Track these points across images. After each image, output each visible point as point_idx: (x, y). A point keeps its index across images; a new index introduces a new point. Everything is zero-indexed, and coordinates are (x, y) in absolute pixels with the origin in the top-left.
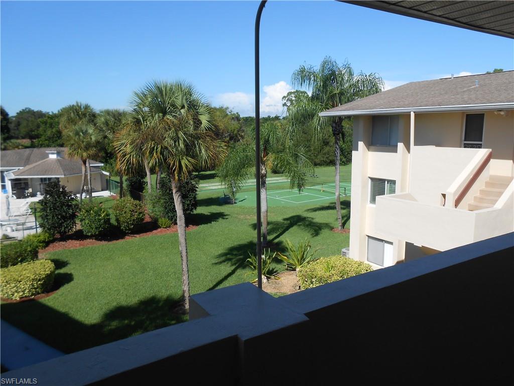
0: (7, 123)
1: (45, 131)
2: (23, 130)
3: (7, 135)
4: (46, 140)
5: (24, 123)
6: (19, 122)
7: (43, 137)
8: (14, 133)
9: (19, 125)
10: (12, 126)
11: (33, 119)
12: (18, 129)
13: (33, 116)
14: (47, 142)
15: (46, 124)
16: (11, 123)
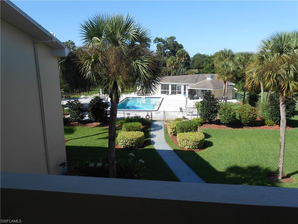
0: (189, 61)
1: (206, 65)
2: (195, 65)
3: (188, 67)
4: (206, 70)
5: (196, 61)
6: (194, 61)
7: (205, 68)
8: (191, 66)
9: (194, 62)
10: (191, 63)
11: (200, 59)
12: (193, 64)
13: (200, 57)
14: (206, 71)
15: (207, 62)
16: (190, 61)
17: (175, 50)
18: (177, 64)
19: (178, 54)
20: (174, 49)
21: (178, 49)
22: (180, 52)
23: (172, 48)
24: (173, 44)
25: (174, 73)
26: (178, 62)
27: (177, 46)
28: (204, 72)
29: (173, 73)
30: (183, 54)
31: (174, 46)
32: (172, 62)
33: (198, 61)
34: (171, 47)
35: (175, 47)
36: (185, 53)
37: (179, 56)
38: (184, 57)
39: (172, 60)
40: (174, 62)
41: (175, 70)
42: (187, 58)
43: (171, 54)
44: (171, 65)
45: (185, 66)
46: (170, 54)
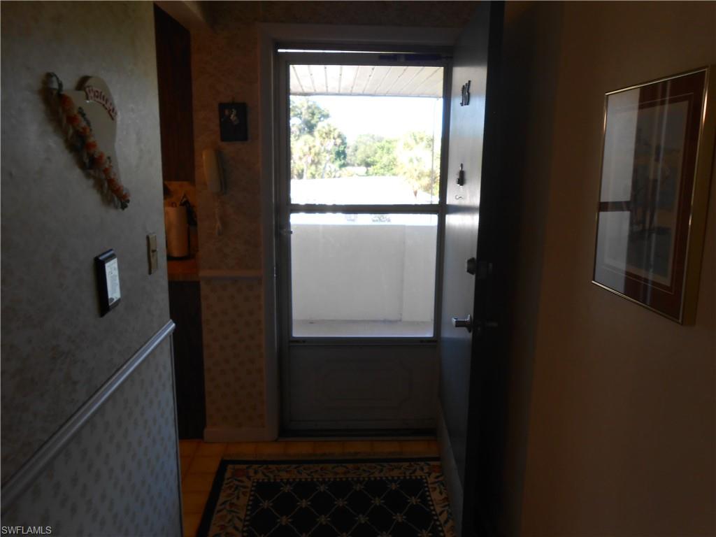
17: (313, 122)
18: (318, 154)
19: (319, 131)
20: (310, 118)
21: (320, 118)
22: (324, 127)
23: (306, 116)
24: (309, 107)
25: (311, 173)
26: (320, 149)
27: (316, 111)
28: (376, 174)
29: (309, 175)
30: (330, 131)
31: (310, 110)
32: (306, 149)
33: (365, 149)
34: (303, 114)
35: (313, 114)
36: (335, 129)
37: (321, 136)
38: (334, 138)
39: (305, 145)
40: (310, 149)
41: (313, 167)
42: (339, 141)
43: (304, 129)
44: (304, 155)
45: (336, 159)
46: (300, 130)
